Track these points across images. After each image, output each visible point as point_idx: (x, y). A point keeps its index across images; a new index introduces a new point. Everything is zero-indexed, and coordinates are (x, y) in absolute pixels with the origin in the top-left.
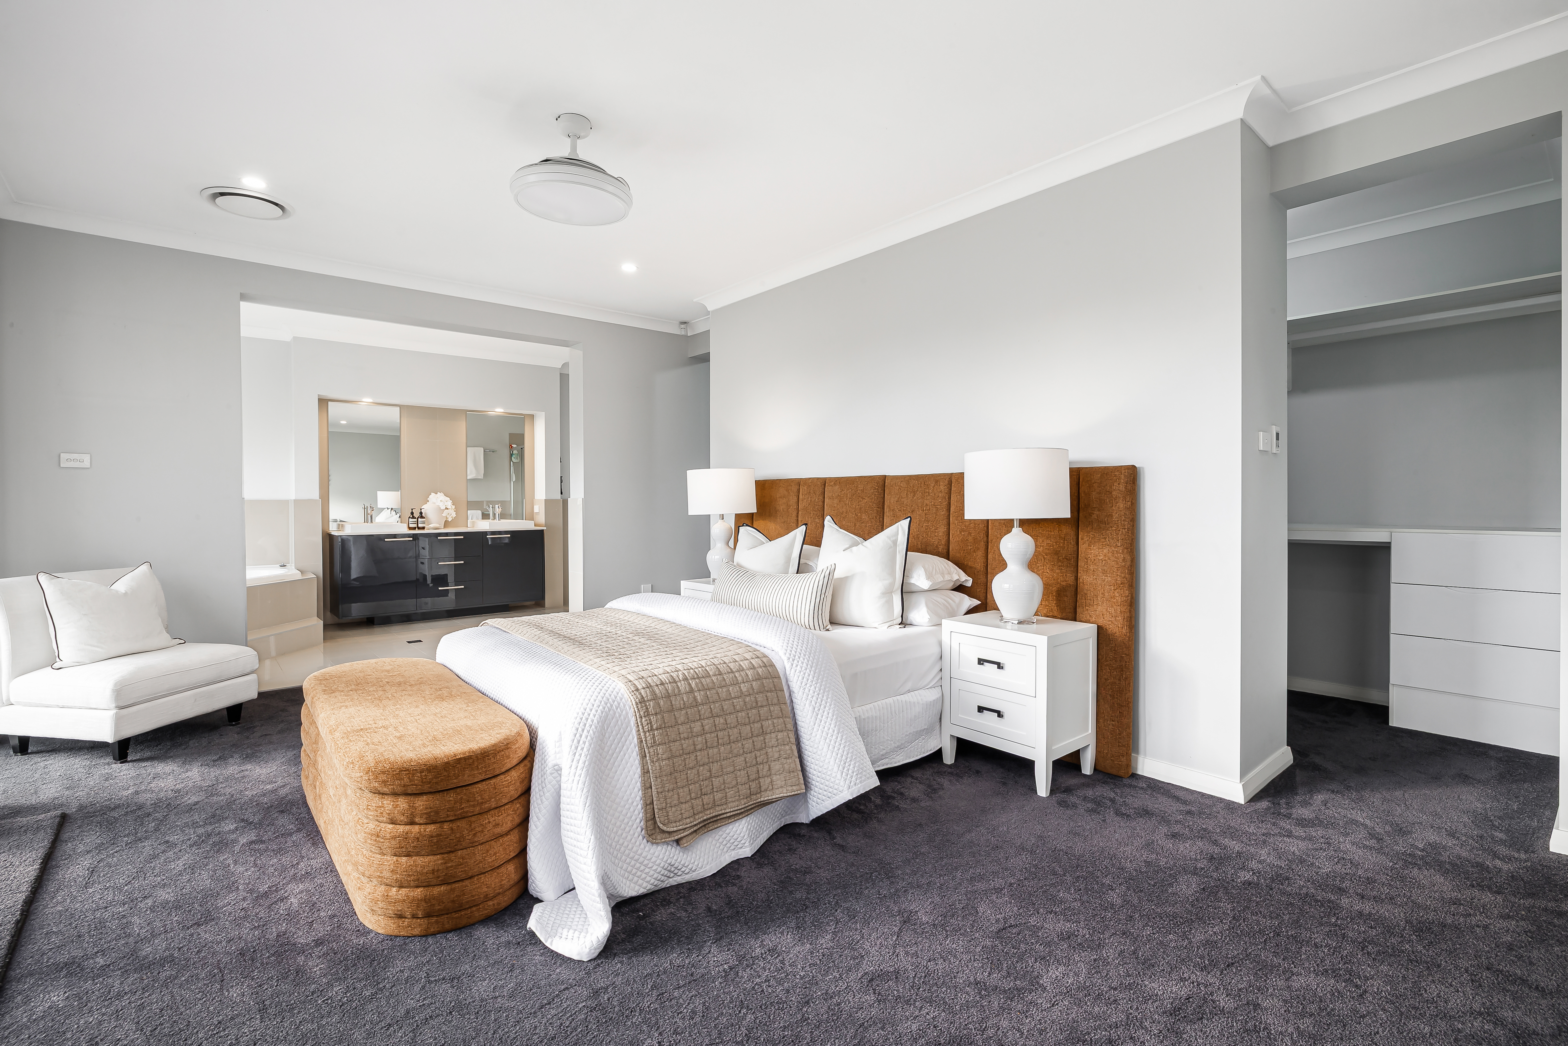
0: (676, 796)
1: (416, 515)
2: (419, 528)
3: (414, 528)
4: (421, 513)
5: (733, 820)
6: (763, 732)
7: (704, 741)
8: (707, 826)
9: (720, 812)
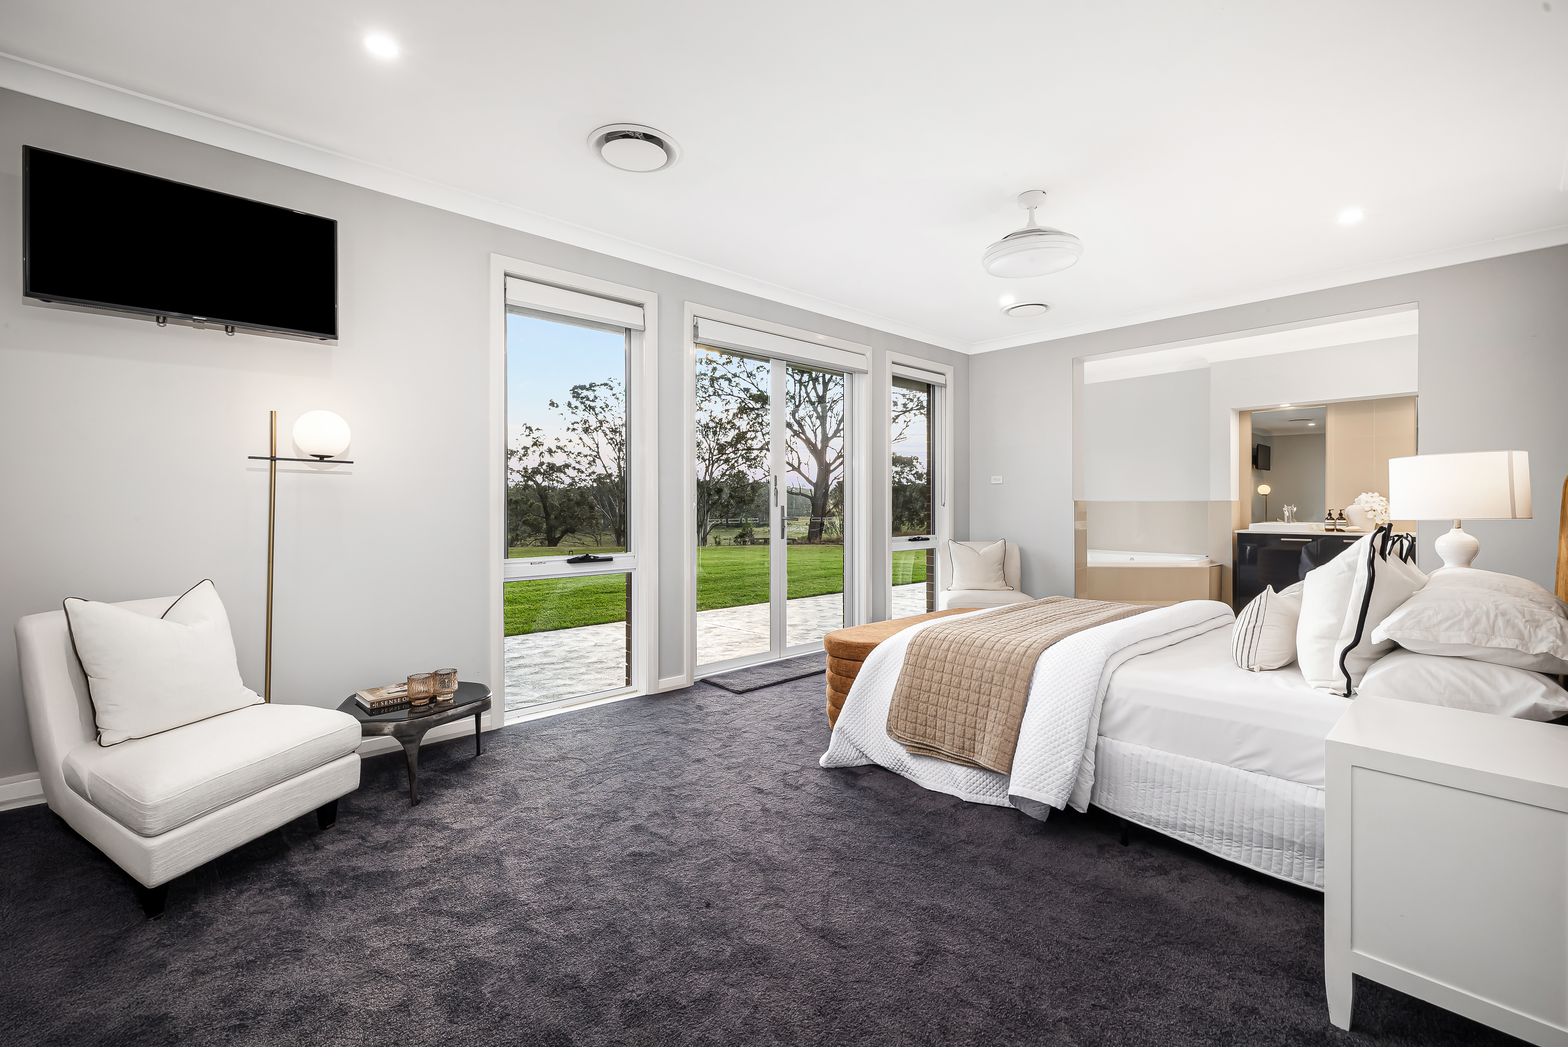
0: (905, 714)
1: (1335, 515)
2: (1338, 530)
3: (1333, 530)
4: (1341, 514)
5: (950, 760)
6: (988, 705)
7: (939, 688)
8: (932, 752)
9: (938, 747)
